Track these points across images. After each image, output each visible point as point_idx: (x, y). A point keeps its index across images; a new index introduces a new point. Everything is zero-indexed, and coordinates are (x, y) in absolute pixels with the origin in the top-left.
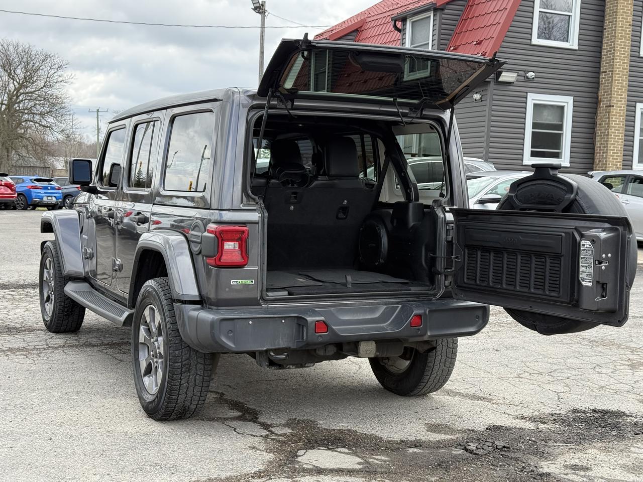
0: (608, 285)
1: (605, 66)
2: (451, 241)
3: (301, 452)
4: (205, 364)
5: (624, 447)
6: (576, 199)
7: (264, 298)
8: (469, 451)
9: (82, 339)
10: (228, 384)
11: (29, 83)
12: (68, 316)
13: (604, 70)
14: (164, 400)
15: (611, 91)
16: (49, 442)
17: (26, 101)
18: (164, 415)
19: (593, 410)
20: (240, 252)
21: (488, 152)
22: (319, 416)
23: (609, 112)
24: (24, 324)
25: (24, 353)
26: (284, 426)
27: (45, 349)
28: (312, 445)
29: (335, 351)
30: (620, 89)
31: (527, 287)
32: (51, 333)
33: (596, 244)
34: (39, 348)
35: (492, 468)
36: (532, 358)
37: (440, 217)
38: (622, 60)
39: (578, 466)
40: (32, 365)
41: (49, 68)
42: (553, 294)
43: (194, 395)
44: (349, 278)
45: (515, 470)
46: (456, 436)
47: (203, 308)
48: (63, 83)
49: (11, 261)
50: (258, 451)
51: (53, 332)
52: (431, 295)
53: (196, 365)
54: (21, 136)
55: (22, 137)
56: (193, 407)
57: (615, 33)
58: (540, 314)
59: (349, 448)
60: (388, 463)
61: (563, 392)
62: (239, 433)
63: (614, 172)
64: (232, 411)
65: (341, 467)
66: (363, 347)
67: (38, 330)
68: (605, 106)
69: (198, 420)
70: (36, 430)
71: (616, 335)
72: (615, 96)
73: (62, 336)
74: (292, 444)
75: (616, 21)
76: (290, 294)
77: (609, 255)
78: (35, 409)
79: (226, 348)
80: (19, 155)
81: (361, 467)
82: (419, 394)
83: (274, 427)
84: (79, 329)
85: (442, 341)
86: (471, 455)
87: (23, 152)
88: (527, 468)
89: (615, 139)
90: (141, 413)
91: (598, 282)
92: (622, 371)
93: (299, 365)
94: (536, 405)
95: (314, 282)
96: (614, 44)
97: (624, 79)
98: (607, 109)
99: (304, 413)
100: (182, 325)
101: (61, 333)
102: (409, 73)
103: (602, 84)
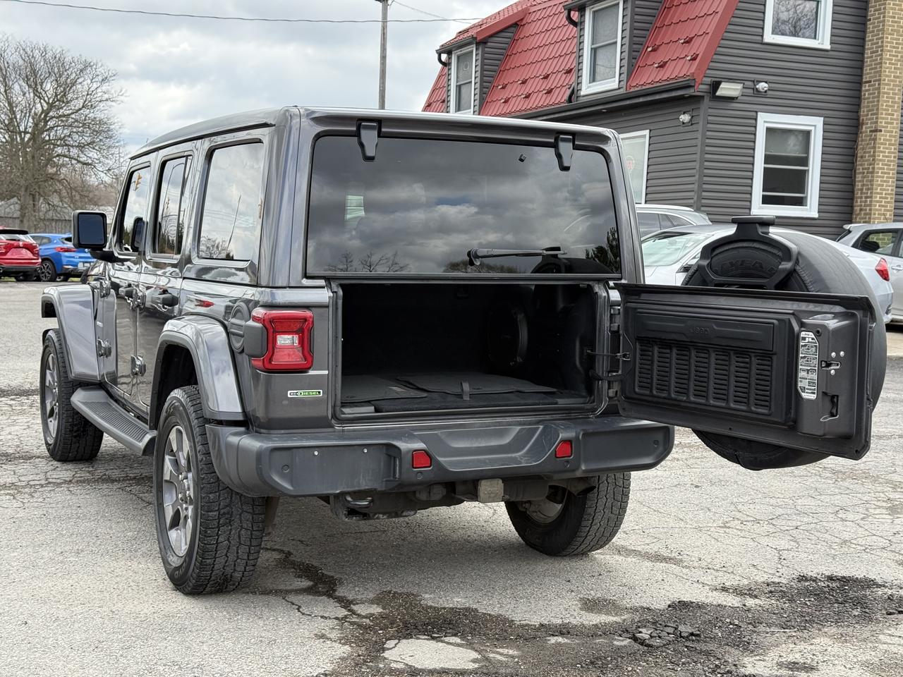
0: (839, 398)
1: (868, 74)
2: (618, 331)
3: (390, 644)
4: (253, 514)
5: (869, 634)
6: (795, 270)
7: (337, 416)
8: (639, 641)
9: (99, 471)
10: (300, 538)
11: (63, 102)
12: (78, 438)
13: (868, 80)
14: (195, 565)
15: (878, 109)
16: (23, 628)
17: (59, 128)
18: (195, 587)
19: (828, 577)
20: (301, 349)
21: (700, 198)
22: (426, 586)
23: (875, 140)
24: (19, 449)
25: (11, 492)
26: (372, 602)
27: (42, 486)
28: (409, 632)
29: (445, 494)
30: (891, 106)
31: (724, 400)
32: (56, 463)
33: (822, 335)
34: (34, 485)
35: (671, 667)
36: (747, 498)
37: (601, 296)
38: (893, 64)
39: (797, 663)
40: (19, 510)
41: (89, 81)
42: (760, 410)
43: (238, 558)
44: (466, 387)
45: (704, 671)
46: (622, 617)
47: (248, 432)
48: (109, 103)
49: (18, 356)
50: (328, 642)
51: (58, 461)
52: (588, 411)
53: (240, 515)
54: (52, 177)
55: (53, 179)
56: (238, 575)
57: (883, 25)
58: (743, 440)
59: (463, 638)
60: (516, 659)
61: (788, 550)
62: (303, 614)
63: (882, 224)
64: (299, 580)
65: (446, 666)
66: (485, 487)
67: (39, 457)
68: (868, 130)
69: (248, 593)
70: (7, 609)
71: (873, 463)
72: (884, 116)
73: (70, 466)
74: (381, 629)
75: (885, 8)
76: (377, 411)
77: (842, 353)
78: (12, 577)
79: (279, 491)
80: (49, 204)
81: (476, 666)
82: (575, 552)
83: (358, 604)
84: (96, 455)
85: (607, 477)
86: (641, 647)
87: (55, 200)
88: (722, 667)
89: (883, 177)
90: (166, 583)
91: (825, 394)
92: (877, 517)
93: (393, 514)
94: (745, 569)
95: (416, 391)
96: (882, 42)
97: (897, 92)
98: (871, 136)
99: (401, 584)
100: (217, 457)
101: (69, 461)
102: (590, 83)
103: (865, 99)
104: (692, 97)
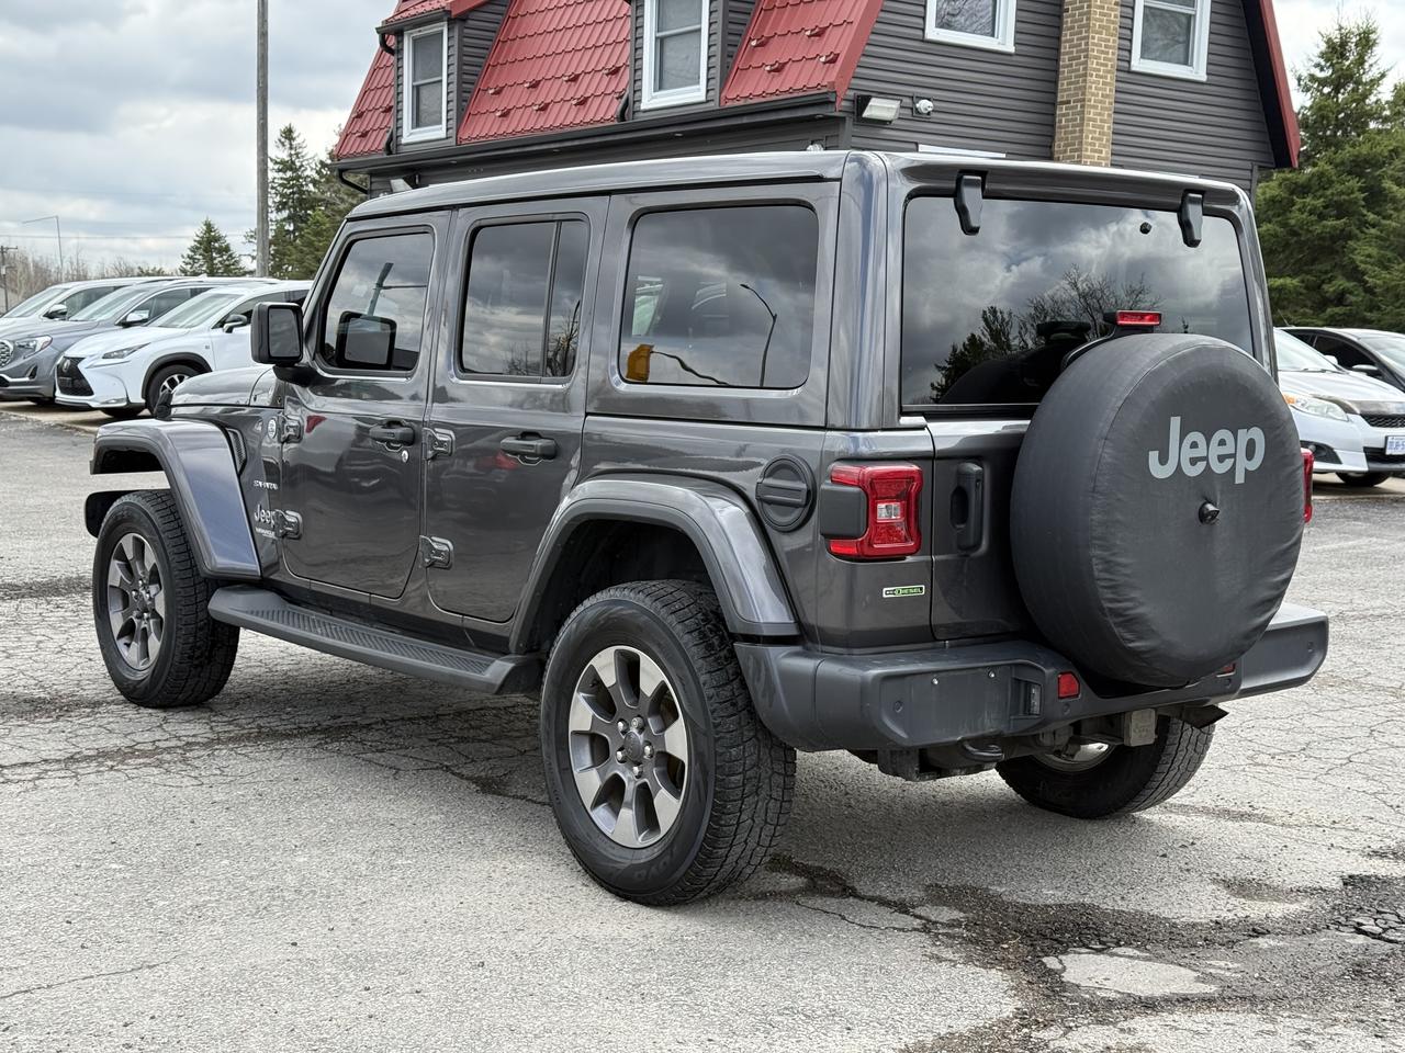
1: (1065, 90)
3: (1052, 963)
4: (785, 776)
13: (1065, 99)
15: (1080, 143)
20: (905, 524)
30: (1097, 139)
38: (1100, 77)
53: (769, 779)
57: (1088, 19)
66: (1136, 723)
72: (1089, 153)
74: (999, 943)
79: (890, 741)
81: (1213, 987)
96: (1087, 44)
97: (1106, 117)
102: (655, 91)
103: (1060, 127)
104: (827, 118)
